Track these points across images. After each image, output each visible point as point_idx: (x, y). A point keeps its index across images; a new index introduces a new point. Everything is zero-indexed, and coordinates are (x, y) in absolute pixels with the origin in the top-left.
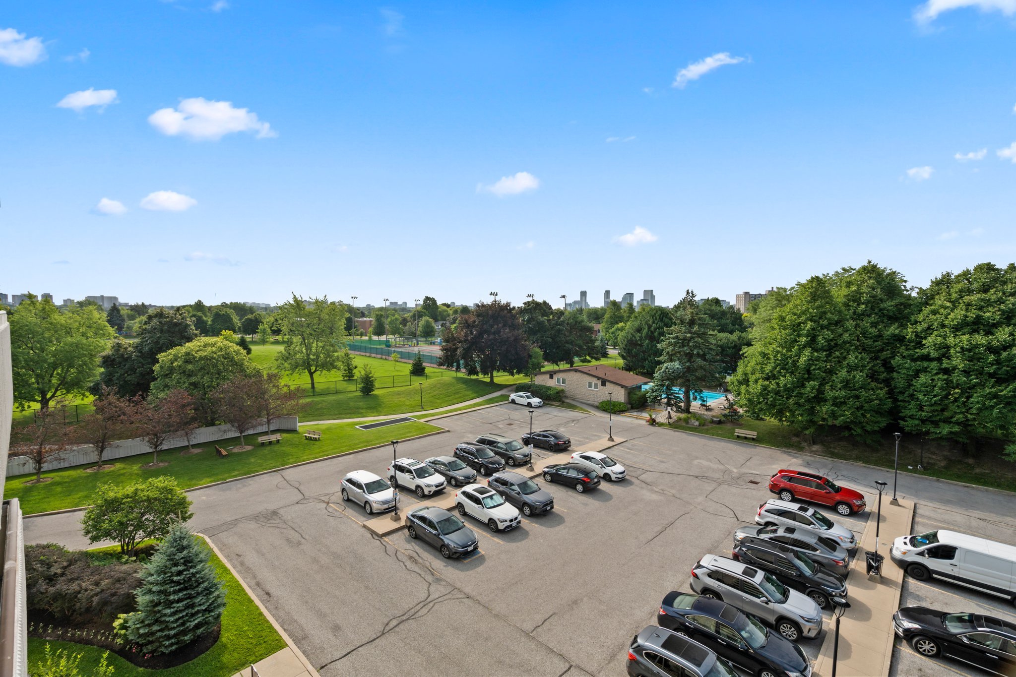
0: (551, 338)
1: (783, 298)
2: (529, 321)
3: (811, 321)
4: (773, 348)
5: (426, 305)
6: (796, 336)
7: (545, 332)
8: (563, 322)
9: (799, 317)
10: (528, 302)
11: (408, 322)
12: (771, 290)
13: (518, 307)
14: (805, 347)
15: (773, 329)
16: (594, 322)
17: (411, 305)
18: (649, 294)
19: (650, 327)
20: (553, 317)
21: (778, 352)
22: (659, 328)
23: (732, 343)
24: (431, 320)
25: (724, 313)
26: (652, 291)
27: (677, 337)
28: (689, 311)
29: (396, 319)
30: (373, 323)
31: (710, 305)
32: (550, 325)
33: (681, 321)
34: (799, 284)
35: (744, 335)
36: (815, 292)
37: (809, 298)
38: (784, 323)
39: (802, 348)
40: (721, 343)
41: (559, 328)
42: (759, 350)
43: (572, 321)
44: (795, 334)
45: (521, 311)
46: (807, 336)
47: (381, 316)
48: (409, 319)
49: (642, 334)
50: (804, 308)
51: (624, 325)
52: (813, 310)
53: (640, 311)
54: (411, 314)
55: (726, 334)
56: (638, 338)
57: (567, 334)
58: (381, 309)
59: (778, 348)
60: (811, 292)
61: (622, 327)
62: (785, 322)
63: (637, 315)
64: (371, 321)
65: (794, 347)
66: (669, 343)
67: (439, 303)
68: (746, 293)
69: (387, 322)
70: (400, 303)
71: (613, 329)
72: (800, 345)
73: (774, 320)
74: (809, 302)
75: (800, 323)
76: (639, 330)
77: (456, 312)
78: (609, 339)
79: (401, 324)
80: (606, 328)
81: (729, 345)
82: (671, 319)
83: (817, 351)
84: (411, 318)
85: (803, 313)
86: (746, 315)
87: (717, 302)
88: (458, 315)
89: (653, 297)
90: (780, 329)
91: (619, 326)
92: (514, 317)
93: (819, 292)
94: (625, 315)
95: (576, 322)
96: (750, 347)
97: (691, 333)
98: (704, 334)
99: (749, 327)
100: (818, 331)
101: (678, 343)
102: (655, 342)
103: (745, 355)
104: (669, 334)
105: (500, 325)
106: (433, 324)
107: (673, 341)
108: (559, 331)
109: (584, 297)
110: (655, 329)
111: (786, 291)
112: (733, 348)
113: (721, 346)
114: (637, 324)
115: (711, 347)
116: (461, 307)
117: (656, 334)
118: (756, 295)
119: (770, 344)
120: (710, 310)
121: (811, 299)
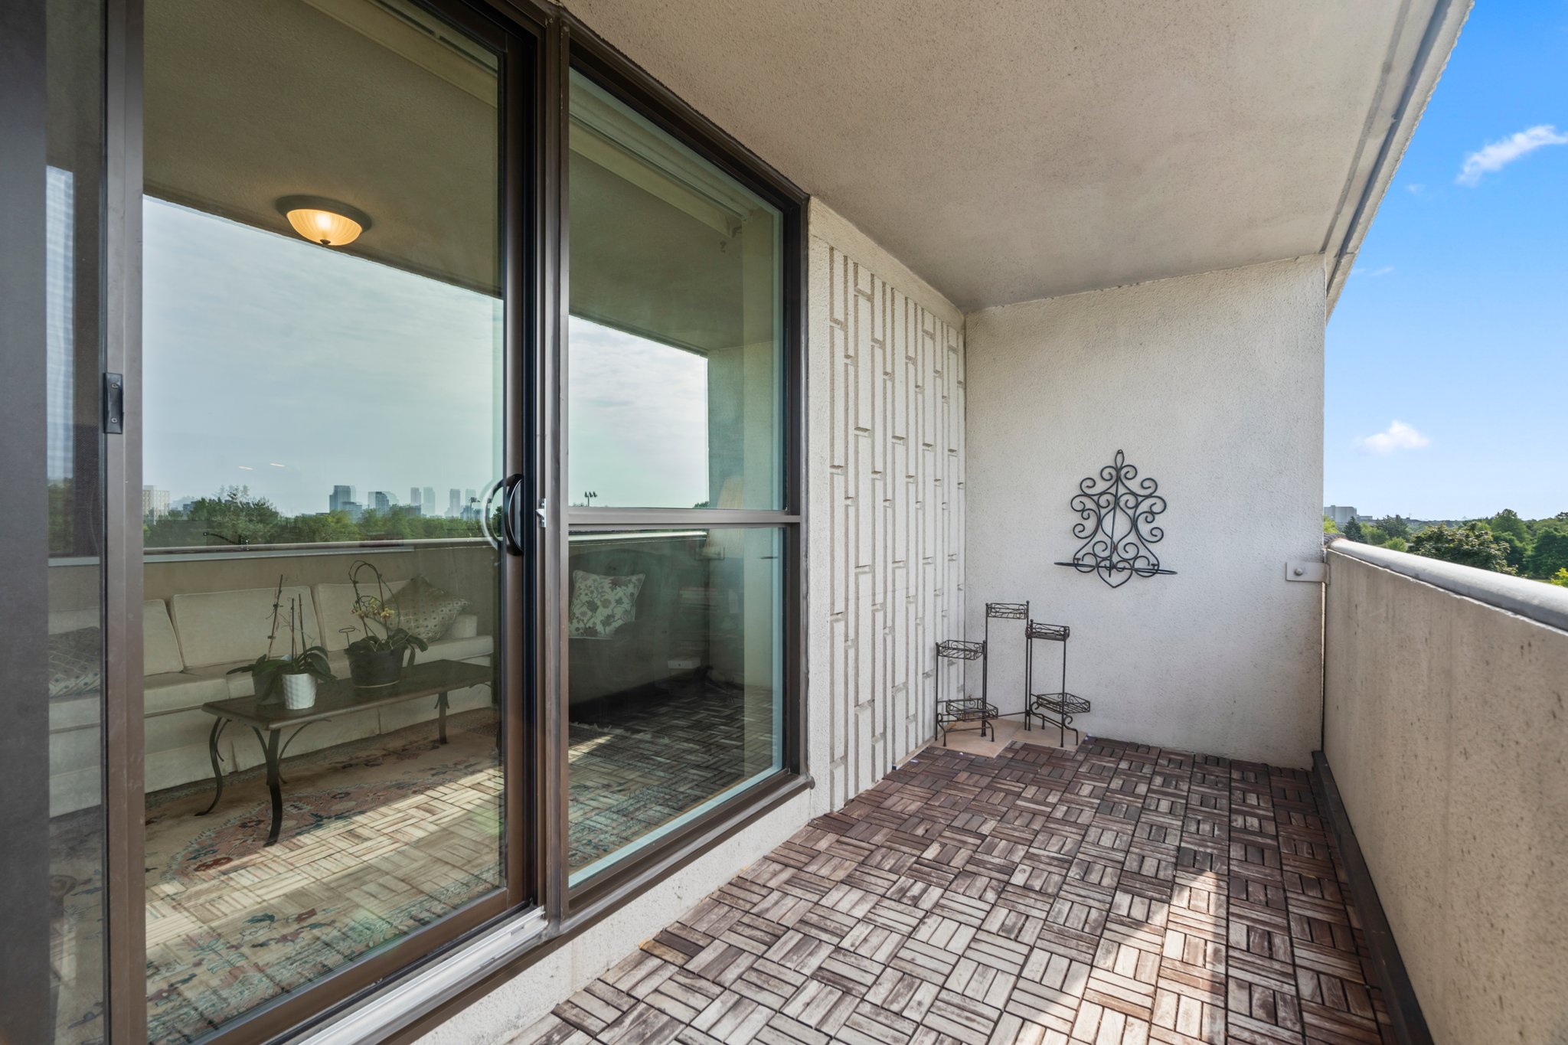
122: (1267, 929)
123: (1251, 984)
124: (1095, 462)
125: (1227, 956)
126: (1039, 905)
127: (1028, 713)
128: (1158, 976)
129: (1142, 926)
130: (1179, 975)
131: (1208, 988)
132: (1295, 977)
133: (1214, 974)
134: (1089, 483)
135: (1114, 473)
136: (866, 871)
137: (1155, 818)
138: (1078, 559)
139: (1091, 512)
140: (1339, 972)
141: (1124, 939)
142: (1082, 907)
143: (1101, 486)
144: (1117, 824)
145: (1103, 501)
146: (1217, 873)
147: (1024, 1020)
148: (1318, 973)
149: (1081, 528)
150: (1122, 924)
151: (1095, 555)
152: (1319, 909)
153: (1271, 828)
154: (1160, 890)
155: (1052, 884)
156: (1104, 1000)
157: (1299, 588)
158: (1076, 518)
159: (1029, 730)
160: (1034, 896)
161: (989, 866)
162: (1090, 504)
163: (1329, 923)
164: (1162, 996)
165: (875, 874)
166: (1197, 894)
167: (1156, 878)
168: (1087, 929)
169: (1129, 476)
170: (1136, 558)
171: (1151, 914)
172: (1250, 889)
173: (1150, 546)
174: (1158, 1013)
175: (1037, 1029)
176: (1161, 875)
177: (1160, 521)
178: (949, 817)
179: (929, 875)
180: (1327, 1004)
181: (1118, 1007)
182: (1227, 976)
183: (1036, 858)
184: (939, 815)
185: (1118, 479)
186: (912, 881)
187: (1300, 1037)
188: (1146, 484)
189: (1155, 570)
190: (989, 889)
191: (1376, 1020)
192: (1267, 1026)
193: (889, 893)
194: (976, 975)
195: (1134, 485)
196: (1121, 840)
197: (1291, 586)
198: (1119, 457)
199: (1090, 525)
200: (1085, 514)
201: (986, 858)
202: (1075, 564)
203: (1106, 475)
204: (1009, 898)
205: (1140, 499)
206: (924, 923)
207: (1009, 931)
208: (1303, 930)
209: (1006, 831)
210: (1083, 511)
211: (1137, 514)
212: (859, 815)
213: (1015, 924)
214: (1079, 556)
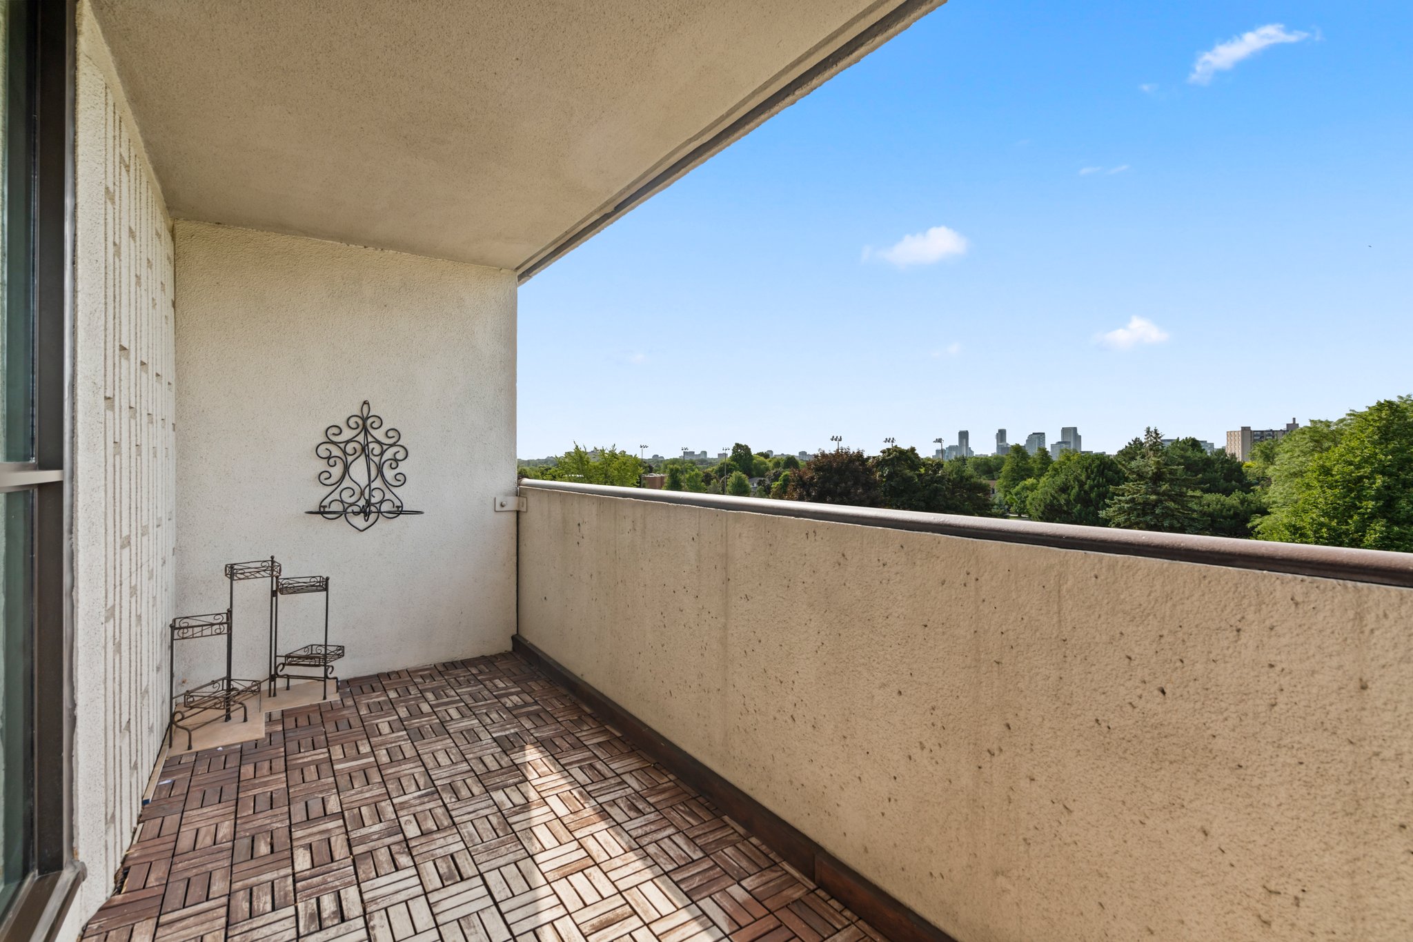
0: (924, 501)
1: (1325, 436)
2: (890, 477)
3: (1383, 473)
4: (1312, 518)
5: (736, 456)
6: (1354, 498)
7: (914, 492)
8: (942, 477)
9: (1358, 467)
10: (889, 449)
11: (712, 479)
12: (1292, 422)
13: (874, 457)
14: (1372, 517)
15: (1309, 487)
16: (984, 477)
17: (712, 455)
18: (1071, 434)
19: (1082, 484)
20: (926, 470)
21: (1322, 525)
22: (1098, 486)
23: (1229, 510)
24: (744, 476)
25: (1208, 463)
26: (1075, 429)
27: (1132, 500)
28: (1152, 460)
29: (697, 475)
30: (666, 480)
31: (1183, 449)
32: (922, 483)
33: (1138, 475)
34: (1353, 414)
35: (1250, 496)
36: (1387, 427)
37: (1376, 437)
38: (1330, 478)
39: (1368, 518)
40: (1211, 509)
41: (937, 487)
42: (1285, 521)
43: (955, 476)
44: (1353, 495)
45: (880, 463)
46: (1376, 499)
47: (677, 470)
48: (713, 474)
49: (1069, 495)
50: (1367, 453)
51: (1035, 481)
52: (1386, 455)
53: (1062, 460)
54: (716, 468)
55: (1218, 496)
56: (1063, 502)
57: (948, 496)
58: (674, 461)
59: (1322, 519)
60: (1378, 427)
61: (1033, 484)
62: (1332, 476)
63: (1057, 466)
64: (662, 478)
65: (1351, 517)
66: (1120, 509)
67: (754, 452)
68: (1245, 430)
69: (683, 477)
70: (697, 452)
71: (1017, 488)
72: (1364, 514)
73: (1309, 474)
74: (1373, 443)
75: (1360, 479)
76: (1064, 489)
77: (777, 464)
78: (1012, 504)
79: (703, 481)
80: (1005, 487)
81: (1224, 513)
82: (1118, 472)
83: (1397, 524)
84: (716, 473)
85: (1366, 461)
86: (1253, 466)
87: (1194, 444)
88: (780, 469)
89: (1078, 438)
90: (1321, 487)
91: (1026, 482)
92: (869, 471)
93: (1395, 427)
94: (1036, 466)
95: (962, 478)
96: (1266, 517)
97: (1157, 494)
98: (1181, 496)
99: (1257, 484)
100: (1398, 490)
101: (1135, 509)
102: (1092, 508)
103: (1256, 530)
104: (1118, 495)
105: (849, 483)
106: (747, 482)
107: (1126, 506)
108: (937, 490)
109: (964, 441)
110: (1092, 488)
111: (1329, 426)
112: (1231, 519)
113: (1210, 515)
114: (1060, 480)
115: (1195, 515)
116: (784, 458)
117: (1093, 495)
118: (1262, 432)
119: (1305, 511)
120: (1182, 457)
121: (1380, 438)
122: (588, 763)
123: (613, 801)
124: (343, 410)
125: (588, 793)
126: (450, 840)
127: (273, 678)
128: (570, 832)
129: (530, 807)
130: (579, 823)
131: (599, 819)
132: (624, 782)
133: (594, 808)
134: (336, 431)
135: (360, 422)
136: (246, 928)
137: (457, 726)
138: (325, 507)
139: (338, 460)
140: (637, 766)
141: (529, 823)
142: (481, 820)
143: (347, 434)
144: (437, 744)
145: (349, 448)
146: (531, 744)
147: (534, 930)
148: (630, 772)
149: (327, 475)
150: (517, 813)
151: (342, 502)
152: (597, 735)
153: (528, 699)
154: (514, 775)
155: (442, 817)
156: (561, 872)
157: (503, 516)
158: (321, 465)
159: (275, 695)
160: (438, 836)
161: (376, 837)
162: (336, 452)
163: (608, 741)
164: (585, 843)
165: (261, 923)
166: (535, 764)
167: (502, 768)
168: (501, 834)
169: (375, 425)
170: (381, 502)
171: (526, 795)
172: (557, 743)
173: (394, 490)
174: (594, 854)
175: (548, 928)
176: (503, 763)
177: (402, 468)
178: (281, 817)
179: (325, 882)
180: (649, 786)
181: (573, 870)
182: (600, 804)
183: (406, 805)
184: (268, 821)
185: (365, 429)
186: (314, 901)
187: (657, 813)
188: (391, 434)
189: (399, 511)
190: (397, 856)
191: (670, 781)
192: (642, 818)
193: (301, 930)
194: (466, 931)
195: (379, 434)
196: (453, 754)
197: (499, 516)
198: (365, 407)
199: (337, 471)
200: (332, 462)
201: (364, 831)
202: (322, 511)
203: (352, 423)
204: (421, 851)
205: (385, 447)
206: (373, 928)
207: (451, 877)
208: (602, 752)
209: (355, 798)
210: (329, 458)
211: (382, 461)
212: (157, 880)
213: (449, 867)
214: (326, 503)
